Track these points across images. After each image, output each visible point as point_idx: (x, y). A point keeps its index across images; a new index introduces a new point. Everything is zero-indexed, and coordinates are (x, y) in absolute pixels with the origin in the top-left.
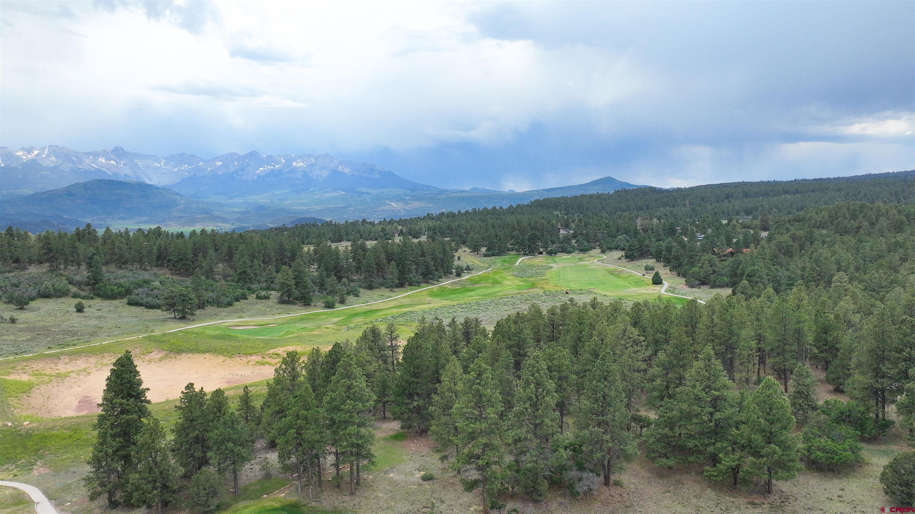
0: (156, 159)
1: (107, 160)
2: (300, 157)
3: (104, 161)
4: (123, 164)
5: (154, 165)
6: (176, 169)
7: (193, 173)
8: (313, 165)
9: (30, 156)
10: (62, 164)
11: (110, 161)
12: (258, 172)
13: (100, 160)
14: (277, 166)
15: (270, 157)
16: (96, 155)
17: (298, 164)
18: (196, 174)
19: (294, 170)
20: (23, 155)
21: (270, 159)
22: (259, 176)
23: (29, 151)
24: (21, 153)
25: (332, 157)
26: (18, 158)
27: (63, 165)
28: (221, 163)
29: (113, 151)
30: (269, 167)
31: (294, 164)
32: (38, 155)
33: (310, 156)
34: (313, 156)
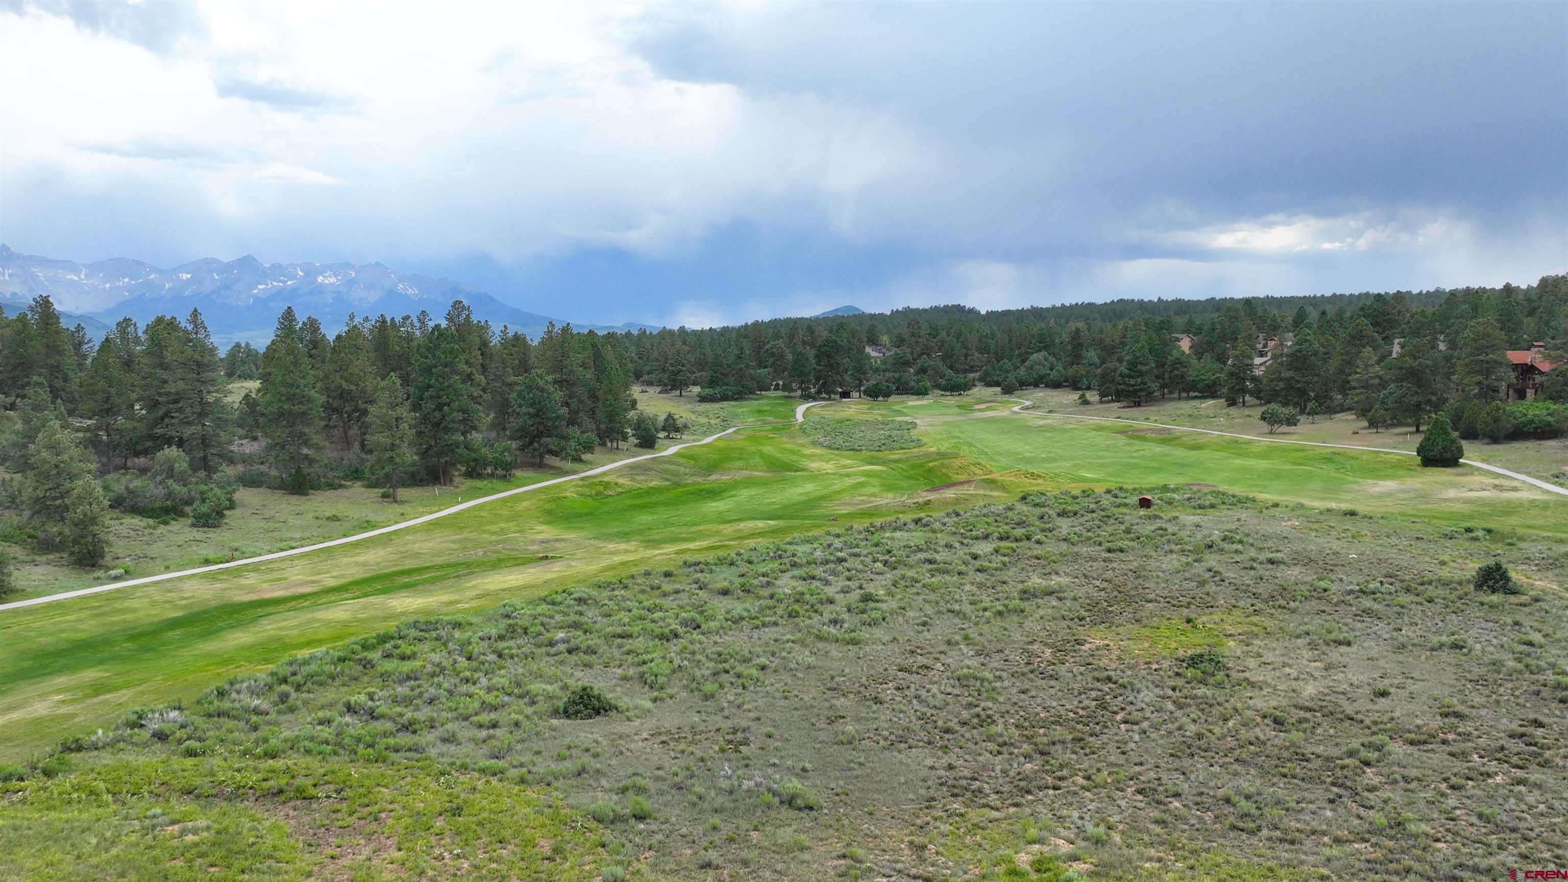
0: (73, 267)
2: (329, 268)
4: (10, 275)
5: (68, 277)
6: (108, 285)
7: (138, 293)
8: (352, 282)
12: (255, 291)
14: (289, 283)
15: (276, 267)
17: (327, 280)
18: (145, 294)
19: (320, 290)
21: (277, 271)
22: (253, 299)
25: (387, 269)
28: (189, 276)
30: (275, 283)
31: (320, 279)
33: (348, 265)
34: (354, 267)
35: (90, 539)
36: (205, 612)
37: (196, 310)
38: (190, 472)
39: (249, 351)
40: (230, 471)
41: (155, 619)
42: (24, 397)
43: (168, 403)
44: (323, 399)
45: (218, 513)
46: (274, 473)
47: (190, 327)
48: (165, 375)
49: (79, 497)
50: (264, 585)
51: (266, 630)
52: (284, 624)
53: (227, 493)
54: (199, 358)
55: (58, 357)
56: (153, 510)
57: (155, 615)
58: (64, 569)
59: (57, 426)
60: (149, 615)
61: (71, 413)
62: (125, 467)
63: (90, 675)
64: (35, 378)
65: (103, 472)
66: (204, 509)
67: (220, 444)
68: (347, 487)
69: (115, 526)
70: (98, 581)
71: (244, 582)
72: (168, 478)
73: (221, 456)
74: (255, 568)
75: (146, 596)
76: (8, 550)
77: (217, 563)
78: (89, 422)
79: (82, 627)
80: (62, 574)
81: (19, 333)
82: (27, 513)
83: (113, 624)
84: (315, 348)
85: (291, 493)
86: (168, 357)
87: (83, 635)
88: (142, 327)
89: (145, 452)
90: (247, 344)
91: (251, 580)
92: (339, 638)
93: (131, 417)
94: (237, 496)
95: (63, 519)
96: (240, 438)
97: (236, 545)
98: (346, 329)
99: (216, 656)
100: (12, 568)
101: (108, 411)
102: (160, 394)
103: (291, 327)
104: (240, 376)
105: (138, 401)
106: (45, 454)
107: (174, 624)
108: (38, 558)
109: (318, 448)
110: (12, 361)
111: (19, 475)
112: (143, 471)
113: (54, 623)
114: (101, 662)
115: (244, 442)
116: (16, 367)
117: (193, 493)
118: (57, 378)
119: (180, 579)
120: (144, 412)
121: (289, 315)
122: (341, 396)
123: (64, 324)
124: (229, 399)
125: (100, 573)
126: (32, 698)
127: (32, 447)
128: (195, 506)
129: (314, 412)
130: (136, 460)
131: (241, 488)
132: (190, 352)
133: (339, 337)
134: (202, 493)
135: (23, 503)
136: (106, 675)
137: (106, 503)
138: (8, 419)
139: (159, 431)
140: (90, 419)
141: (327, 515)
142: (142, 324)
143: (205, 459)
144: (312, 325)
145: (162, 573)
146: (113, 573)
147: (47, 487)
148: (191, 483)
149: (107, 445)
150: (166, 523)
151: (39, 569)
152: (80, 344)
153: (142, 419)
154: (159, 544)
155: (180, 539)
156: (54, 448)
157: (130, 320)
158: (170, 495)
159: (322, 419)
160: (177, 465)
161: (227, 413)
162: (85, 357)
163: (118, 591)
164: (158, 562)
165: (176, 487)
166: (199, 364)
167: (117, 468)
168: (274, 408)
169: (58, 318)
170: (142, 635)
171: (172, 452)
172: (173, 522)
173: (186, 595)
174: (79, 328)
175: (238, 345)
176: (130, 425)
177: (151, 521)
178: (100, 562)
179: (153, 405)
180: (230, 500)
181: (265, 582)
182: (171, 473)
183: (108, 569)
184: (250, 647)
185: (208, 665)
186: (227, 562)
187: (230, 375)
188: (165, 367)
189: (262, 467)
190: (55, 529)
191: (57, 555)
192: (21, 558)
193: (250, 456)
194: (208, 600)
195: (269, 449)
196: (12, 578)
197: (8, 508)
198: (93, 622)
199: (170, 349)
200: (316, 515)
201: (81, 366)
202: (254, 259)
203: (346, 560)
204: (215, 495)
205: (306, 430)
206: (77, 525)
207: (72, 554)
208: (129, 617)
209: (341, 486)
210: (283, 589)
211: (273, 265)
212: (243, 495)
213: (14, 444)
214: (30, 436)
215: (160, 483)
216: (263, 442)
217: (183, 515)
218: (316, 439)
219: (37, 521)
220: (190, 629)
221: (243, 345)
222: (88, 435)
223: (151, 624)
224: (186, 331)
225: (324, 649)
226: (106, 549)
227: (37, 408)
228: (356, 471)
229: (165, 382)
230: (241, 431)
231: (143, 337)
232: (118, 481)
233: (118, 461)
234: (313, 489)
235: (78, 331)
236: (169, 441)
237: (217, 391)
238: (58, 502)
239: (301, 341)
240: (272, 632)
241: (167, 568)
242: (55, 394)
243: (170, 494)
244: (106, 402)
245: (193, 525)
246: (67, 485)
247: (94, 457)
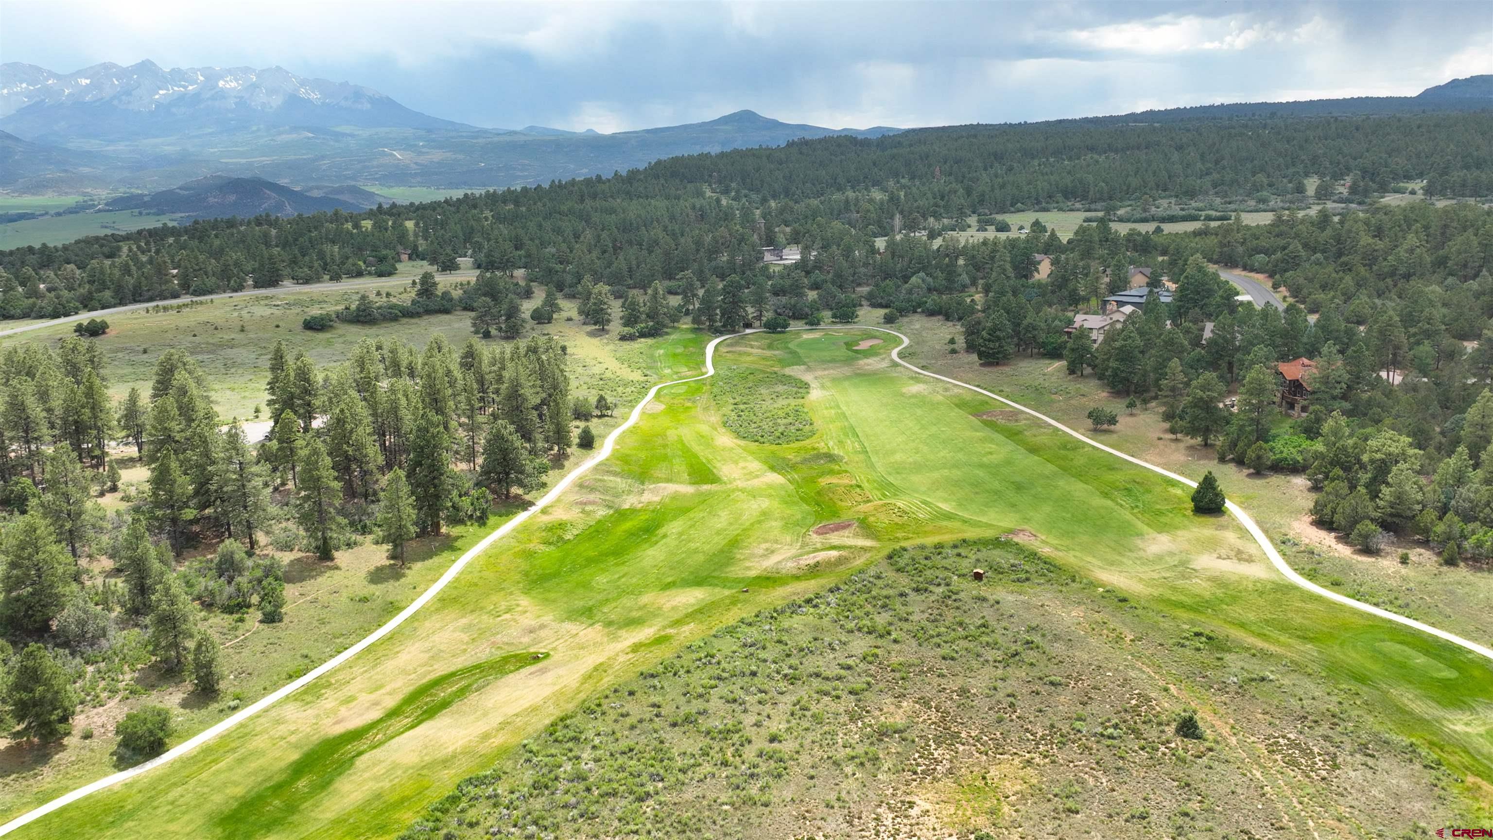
2: (229, 72)
7: (37, 99)
8: (254, 86)
12: (157, 97)
14: (190, 88)
15: (176, 71)
17: (228, 84)
18: (43, 100)
19: (222, 95)
21: (178, 75)
22: (159, 105)
25: (287, 73)
28: (88, 81)
30: (176, 88)
31: (221, 83)
33: (247, 70)
34: (254, 71)
202: (152, 64)
211: (173, 70)
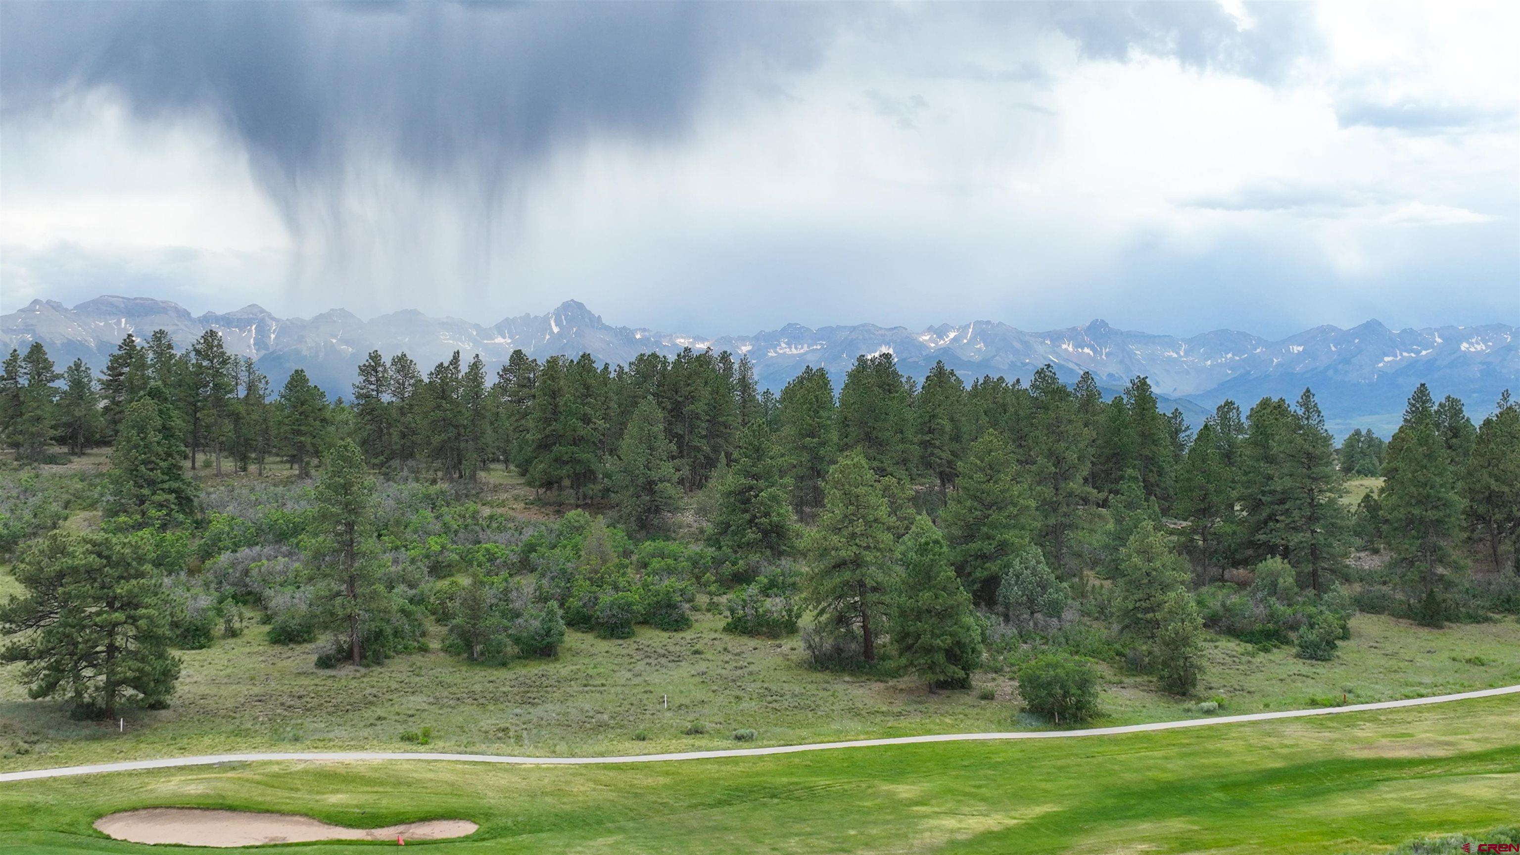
0: (1170, 342)
1: (1076, 346)
2: (1477, 331)
3: (1070, 349)
4: (1107, 354)
5: (1167, 354)
6: (1209, 363)
7: (1242, 370)
8: (1509, 348)
9: (942, 342)
10: (995, 356)
11: (1082, 349)
12: (1381, 365)
13: (1064, 346)
14: (1424, 353)
15: (1408, 333)
16: (1057, 337)
17: (1473, 347)
18: (1250, 371)
19: (1465, 360)
20: (931, 340)
21: (1410, 339)
22: (1382, 375)
23: (940, 332)
24: (927, 338)
26: (923, 346)
27: (997, 358)
28: (1301, 349)
29: (1089, 328)
30: (1405, 354)
31: (1464, 346)
32: (955, 339)
33: (1500, 328)
34: (1511, 328)
35: (1181, 662)
36: (1309, 766)
37: (1308, 391)
38: (1296, 589)
39: (1372, 442)
40: (1344, 591)
41: (1251, 768)
42: (1117, 492)
43: (1272, 503)
44: (1463, 503)
45: (1328, 643)
46: (1400, 596)
47: (1300, 412)
48: (1270, 470)
49: (1170, 612)
50: (1384, 741)
51: (1385, 800)
52: (1408, 794)
53: (1341, 618)
54: (1311, 449)
55: (1153, 447)
56: (1252, 633)
57: (1251, 763)
58: (1153, 695)
59: (1150, 527)
60: (1244, 762)
61: (1165, 512)
62: (1222, 579)
63: (1177, 825)
64: (1130, 471)
65: (1197, 584)
66: (1312, 636)
67: (1333, 556)
68: (1495, 622)
69: (1209, 649)
70: (1188, 713)
71: (1360, 734)
72: (1269, 595)
73: (1333, 571)
74: (1373, 717)
75: (1241, 738)
76: (1095, 667)
77: (1325, 706)
78: (1184, 524)
79: (1170, 766)
80: (1150, 700)
81: (1114, 420)
82: (1116, 627)
83: (1203, 767)
84: (1455, 436)
85: (1421, 624)
86: (1275, 448)
87: (1168, 777)
88: (1245, 411)
89: (1245, 562)
90: (1369, 431)
91: (1366, 732)
92: (1479, 823)
93: (1230, 519)
94: (1352, 623)
95: (1153, 637)
96: (1358, 550)
97: (1349, 685)
98: (1498, 411)
99: (1321, 824)
100: (1098, 688)
101: (1205, 511)
102: (1264, 493)
103: (1425, 409)
104: (1359, 472)
105: (1238, 500)
106: (1136, 559)
107: (1272, 776)
108: (1126, 680)
109: (1457, 567)
110: (1106, 451)
111: (1109, 582)
112: (1242, 585)
113: (1140, 758)
114: (1189, 811)
115: (1362, 554)
116: (1108, 460)
117: (1299, 616)
118: (1151, 471)
119: (1282, 721)
120: (1245, 513)
121: (1422, 393)
122: (1489, 499)
123: (1162, 409)
124: (1344, 501)
125: (1191, 704)
126: (1115, 842)
127: (1123, 550)
128: (1301, 630)
129: (1453, 519)
130: (1235, 572)
131: (1358, 613)
132: (1299, 440)
133: (1488, 423)
134: (1310, 617)
135: (1112, 614)
136: (1195, 828)
137: (1200, 621)
138: (1100, 516)
139: (1261, 537)
140: (1185, 520)
141: (1468, 656)
142: (1246, 406)
143: (1314, 574)
144: (1453, 407)
145: (1260, 712)
146: (1205, 705)
147: (1136, 597)
148: (1297, 603)
149: (1204, 551)
150: (1266, 650)
151: (1127, 693)
152: (1177, 431)
153: (1242, 522)
154: (1258, 675)
155: (1282, 672)
156: (1146, 553)
157: (1232, 403)
158: (1272, 617)
159: (1463, 529)
160: (1281, 580)
161: (1343, 518)
162: (1181, 447)
163: (1210, 728)
164: (1257, 697)
165: (1280, 608)
166: (1310, 457)
167: (1213, 580)
168: (1401, 513)
169: (1154, 402)
170: (1235, 785)
171: (1275, 563)
172: (1275, 650)
173: (1286, 742)
174: (1177, 413)
175: (1358, 433)
176: (1228, 529)
177: (1250, 647)
178: (1192, 691)
179: (1255, 506)
180: (1344, 627)
181: (1383, 736)
182: (1273, 588)
183: (1200, 700)
184: (1362, 819)
185: (1312, 834)
186: (1339, 706)
187: (1347, 470)
188: (1270, 460)
189: (1384, 588)
190: (1144, 648)
191: (1146, 678)
192: (1108, 677)
193: (1370, 573)
194: (1314, 751)
195: (1393, 565)
196: (1099, 700)
197: (1097, 619)
198: (1181, 763)
199: (1277, 438)
200: (1453, 655)
201: (1177, 458)
202: (1380, 324)
203: (1492, 719)
204: (1325, 621)
205: (1442, 543)
206: (1167, 645)
207: (1161, 678)
208: (1222, 761)
209: (1487, 620)
210: (1407, 748)
211: (1405, 331)
212: (1359, 622)
213: (1106, 546)
214: (1121, 538)
215: (1261, 601)
216: (1387, 557)
217: (1287, 642)
218: (1455, 555)
219: (1127, 636)
220: (1292, 785)
221: (1364, 432)
222: (1183, 539)
223: (1247, 773)
224: (1296, 417)
225: (1460, 834)
226: (1198, 677)
227: (1130, 506)
228: (1508, 601)
229: (1270, 478)
230: (1358, 542)
231: (1246, 423)
232: (1214, 595)
233: (1214, 571)
234: (1448, 620)
235: (1175, 417)
236: (1272, 550)
237: (1330, 491)
238: (1149, 616)
239: (1438, 426)
240: (1393, 804)
241: (1267, 706)
242: (1149, 488)
243: (1272, 615)
244: (1203, 500)
245: (1298, 656)
246: (1160, 597)
247: (1188, 566)
